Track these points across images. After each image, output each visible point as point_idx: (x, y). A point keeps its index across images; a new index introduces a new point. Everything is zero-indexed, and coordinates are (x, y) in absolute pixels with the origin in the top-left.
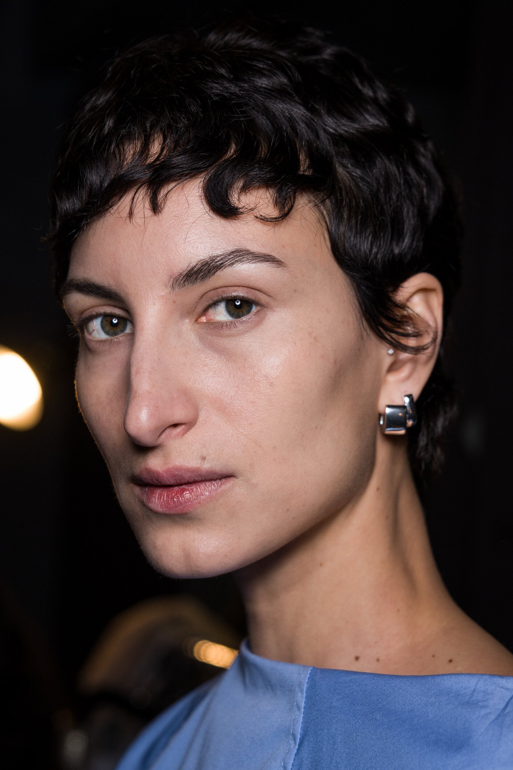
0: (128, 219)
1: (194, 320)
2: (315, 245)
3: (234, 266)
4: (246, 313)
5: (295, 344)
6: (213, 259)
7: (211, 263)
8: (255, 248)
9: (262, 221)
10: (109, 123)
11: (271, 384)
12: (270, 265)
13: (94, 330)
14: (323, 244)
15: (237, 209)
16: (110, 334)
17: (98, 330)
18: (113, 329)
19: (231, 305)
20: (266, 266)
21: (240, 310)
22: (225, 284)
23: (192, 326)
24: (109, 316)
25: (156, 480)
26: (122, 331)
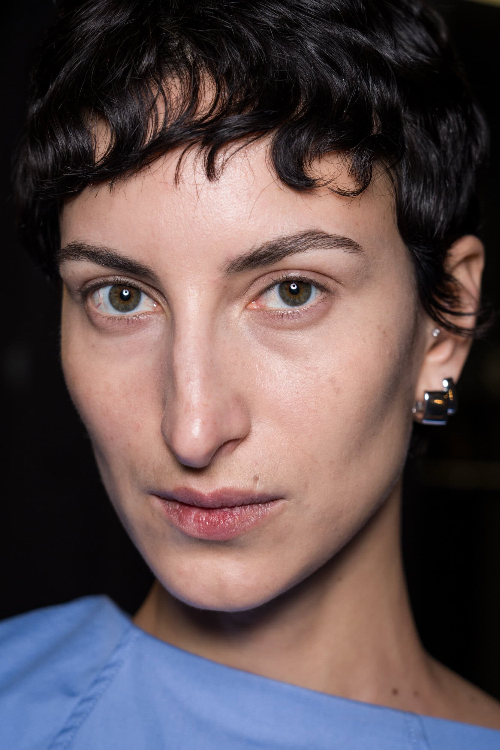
0: (173, 185)
1: (243, 305)
5: (365, 341)
6: (282, 241)
9: (338, 195)
11: (338, 391)
12: (346, 250)
13: (100, 304)
14: (391, 215)
15: (314, 180)
16: (120, 308)
17: (104, 304)
18: (124, 303)
19: (286, 290)
20: (342, 251)
21: (294, 296)
22: (291, 267)
23: (241, 314)
24: (118, 286)
25: (197, 503)
26: (135, 306)
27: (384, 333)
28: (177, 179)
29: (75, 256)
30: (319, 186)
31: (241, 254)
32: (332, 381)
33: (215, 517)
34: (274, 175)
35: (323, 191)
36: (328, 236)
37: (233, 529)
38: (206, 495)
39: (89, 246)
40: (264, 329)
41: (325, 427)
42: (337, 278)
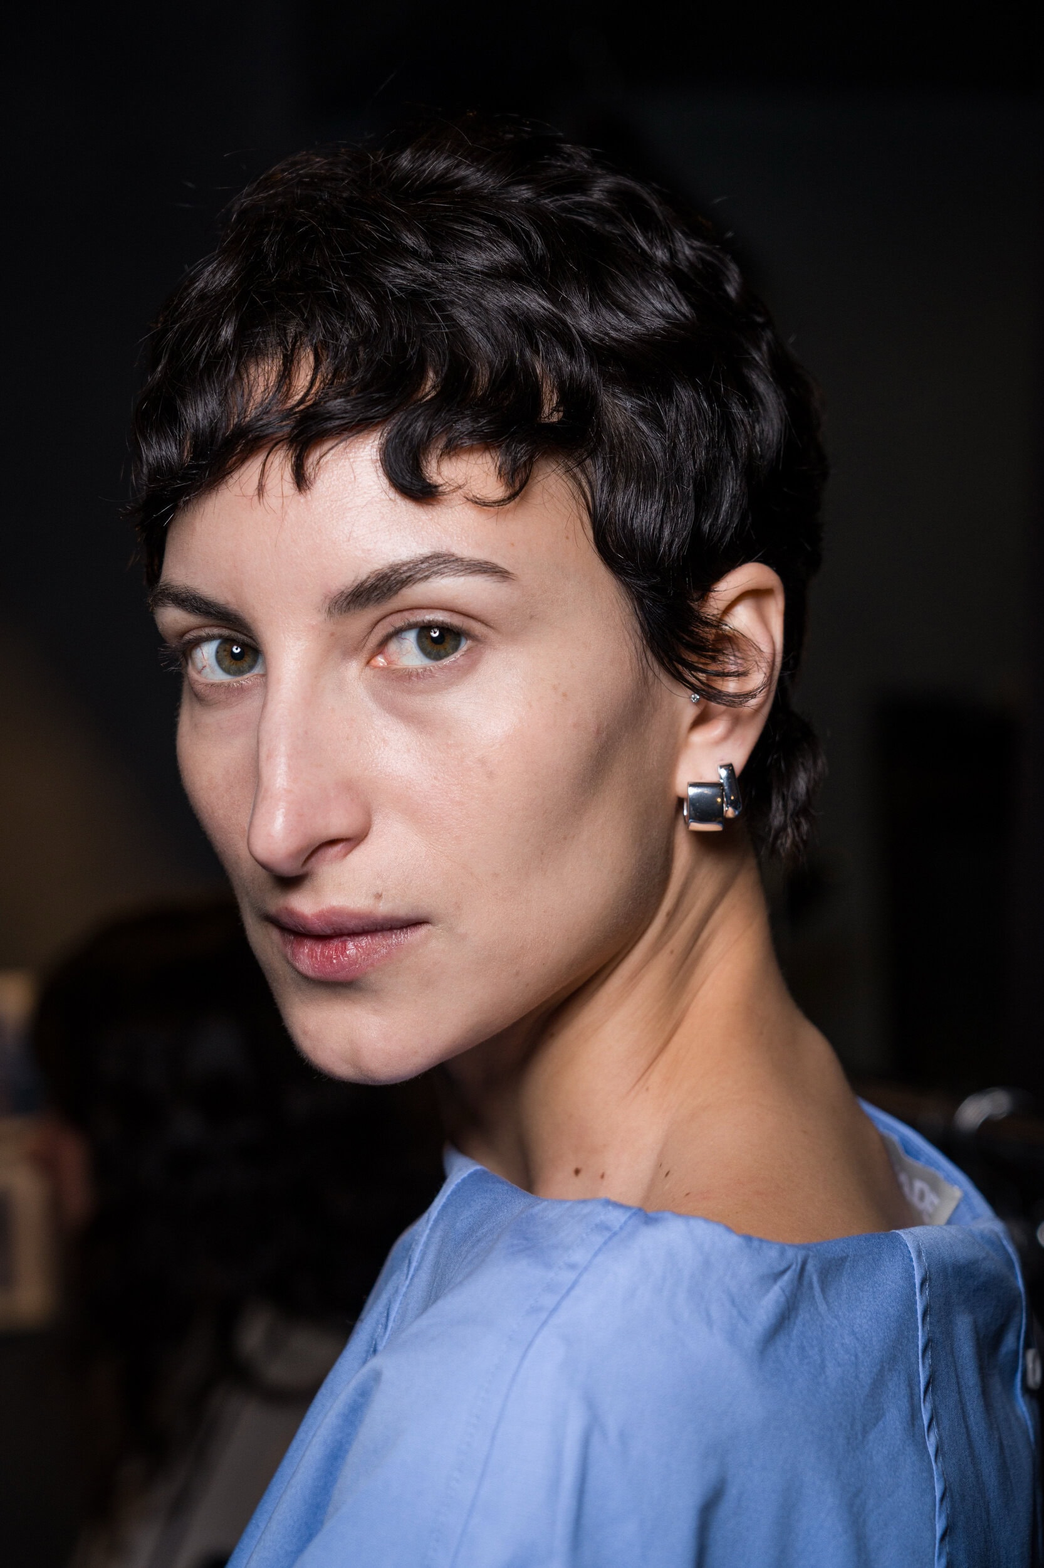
0: (256, 498)
1: (364, 661)
2: (567, 538)
3: (430, 580)
4: (451, 651)
5: (531, 706)
6: (395, 569)
7: (392, 575)
8: (466, 550)
9: (477, 505)
10: (227, 332)
11: (491, 775)
12: (488, 578)
13: (203, 665)
14: (581, 535)
15: (436, 487)
16: (231, 672)
17: (210, 666)
18: (236, 664)
19: (427, 638)
20: (483, 580)
21: (438, 646)
22: (415, 604)
23: (362, 672)
24: (227, 641)
25: (303, 928)
27: (565, 695)
28: (261, 489)
30: (445, 494)
31: (343, 588)
32: (483, 762)
33: (331, 951)
34: (385, 480)
36: (460, 559)
37: (356, 966)
38: (310, 916)
42: (482, 618)
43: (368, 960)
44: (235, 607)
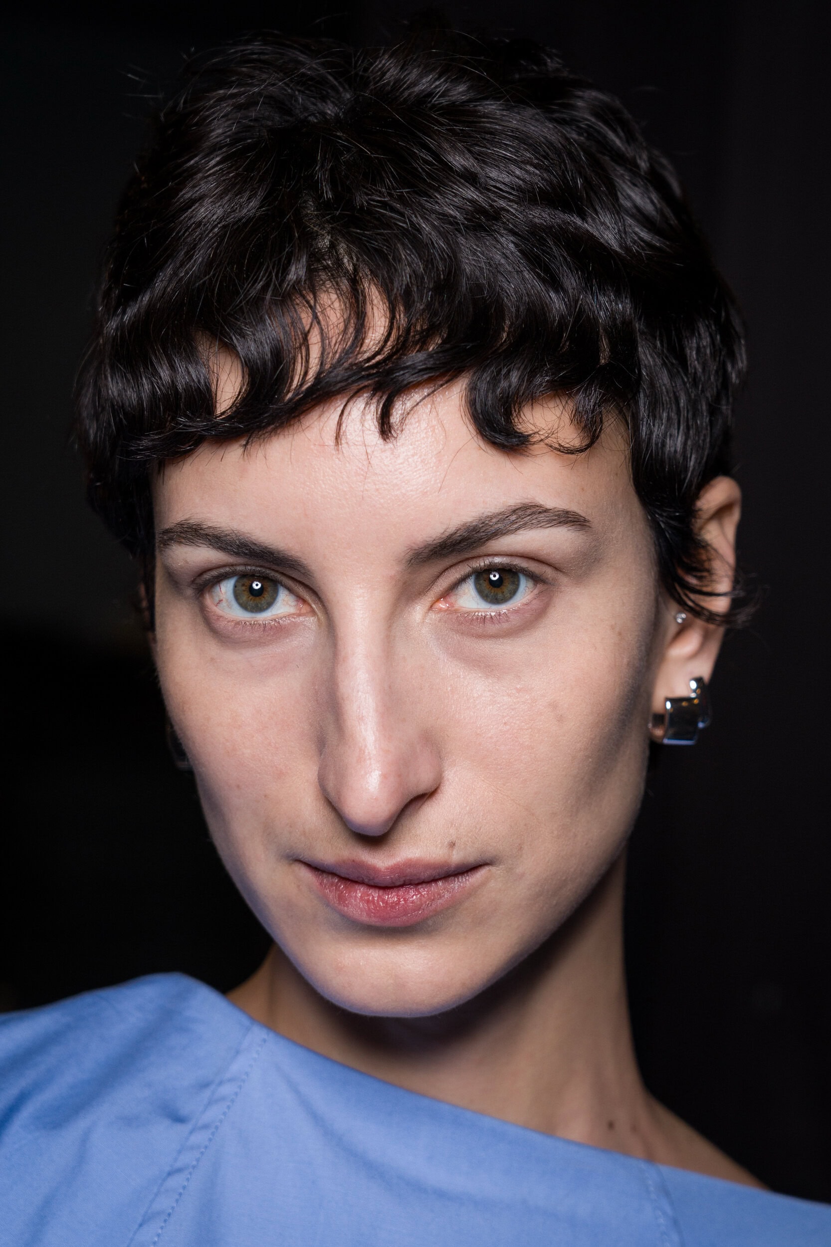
1: (428, 604)
3: (519, 532)
9: (559, 453)
11: (560, 719)
12: (570, 528)
13: (221, 601)
15: (527, 436)
16: (249, 608)
17: (227, 600)
18: (254, 600)
19: (485, 581)
20: (566, 529)
21: (496, 589)
23: (425, 616)
24: (248, 577)
25: (369, 880)
26: (270, 605)
27: (620, 634)
28: (338, 437)
29: (189, 539)
30: (534, 443)
31: (430, 540)
32: (554, 706)
33: (392, 897)
34: (472, 429)
35: (537, 449)
36: (547, 511)
37: (419, 911)
38: (382, 870)
39: (210, 527)
40: (459, 638)
41: (543, 768)
42: (557, 566)
43: (431, 905)
44: (299, 554)
